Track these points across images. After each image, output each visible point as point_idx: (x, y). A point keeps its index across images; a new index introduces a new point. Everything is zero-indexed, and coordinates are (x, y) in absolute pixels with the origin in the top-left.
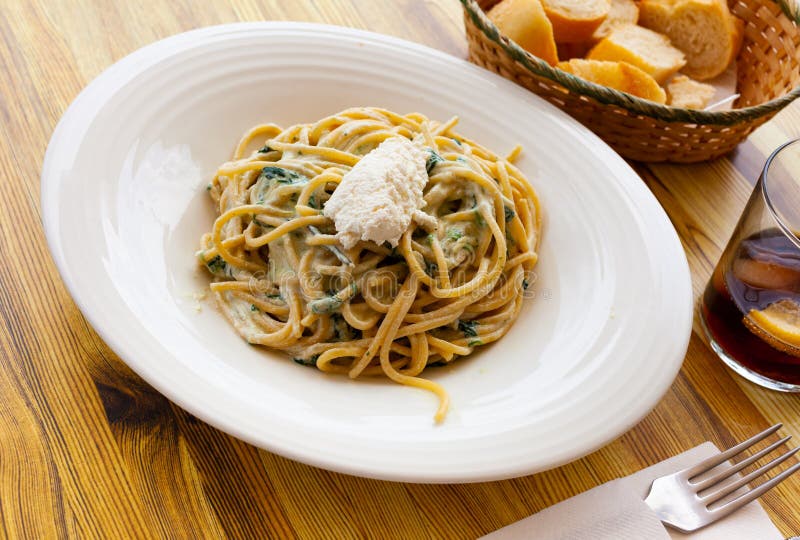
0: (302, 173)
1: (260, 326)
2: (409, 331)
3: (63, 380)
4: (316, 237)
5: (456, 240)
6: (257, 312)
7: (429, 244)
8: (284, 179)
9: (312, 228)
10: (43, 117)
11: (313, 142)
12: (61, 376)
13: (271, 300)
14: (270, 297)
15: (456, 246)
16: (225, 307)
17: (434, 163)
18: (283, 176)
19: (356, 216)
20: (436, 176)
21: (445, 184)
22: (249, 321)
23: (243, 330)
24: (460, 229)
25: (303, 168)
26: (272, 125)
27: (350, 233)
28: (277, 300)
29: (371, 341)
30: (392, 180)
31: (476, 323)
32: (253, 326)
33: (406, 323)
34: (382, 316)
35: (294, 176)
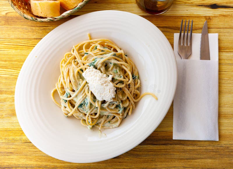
0: (84, 99)
1: (114, 123)
2: (132, 93)
3: (100, 164)
4: (105, 105)
5: (117, 72)
6: (110, 122)
7: (117, 80)
8: (84, 104)
9: (102, 105)
10: (14, 144)
11: (74, 91)
12: (99, 164)
13: (109, 118)
14: (108, 118)
15: (119, 73)
16: (105, 128)
17: (94, 66)
18: (83, 104)
19: (109, 97)
20: (98, 67)
21: (101, 67)
22: (112, 125)
23: (114, 127)
24: (114, 69)
25: (83, 98)
26: (52, 92)
27: (111, 99)
28: (109, 116)
29: (131, 102)
30: (102, 84)
31: (133, 75)
32: (114, 124)
33: (131, 93)
34: (128, 98)
35: (84, 101)
